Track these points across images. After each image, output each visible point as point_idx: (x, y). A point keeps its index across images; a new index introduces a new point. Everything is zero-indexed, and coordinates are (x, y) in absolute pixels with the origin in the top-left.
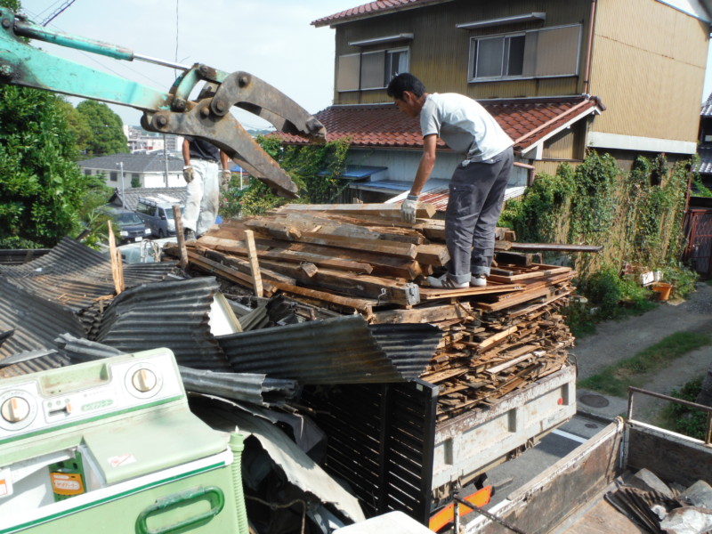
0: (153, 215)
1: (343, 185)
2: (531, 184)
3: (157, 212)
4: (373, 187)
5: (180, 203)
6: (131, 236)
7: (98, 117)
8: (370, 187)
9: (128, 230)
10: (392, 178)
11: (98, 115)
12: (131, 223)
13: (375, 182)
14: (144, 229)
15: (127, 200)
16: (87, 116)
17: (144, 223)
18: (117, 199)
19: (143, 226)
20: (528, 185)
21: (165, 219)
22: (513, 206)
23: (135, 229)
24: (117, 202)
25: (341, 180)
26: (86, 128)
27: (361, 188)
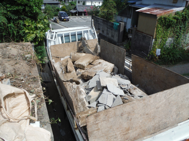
1: (127, 5)
2: (187, 7)
4: (136, 6)
8: (135, 6)
10: (143, 3)
13: (137, 4)
20: (186, 7)
22: (178, 14)
24: (76, 9)
25: (127, 3)
27: (132, 6)
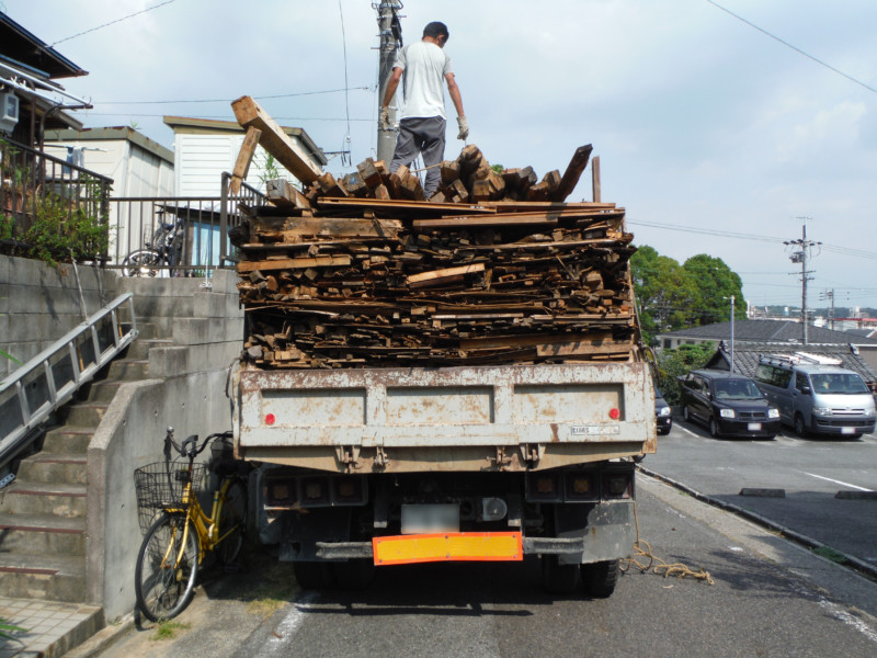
0: (786, 386)
3: (794, 380)
5: (841, 366)
6: (739, 420)
7: (710, 275)
9: (734, 408)
11: (709, 272)
12: (743, 396)
14: (767, 409)
15: (739, 362)
16: (694, 275)
17: (765, 398)
18: (722, 361)
19: (763, 403)
21: (809, 392)
23: (751, 408)
24: (721, 364)
26: (692, 289)
